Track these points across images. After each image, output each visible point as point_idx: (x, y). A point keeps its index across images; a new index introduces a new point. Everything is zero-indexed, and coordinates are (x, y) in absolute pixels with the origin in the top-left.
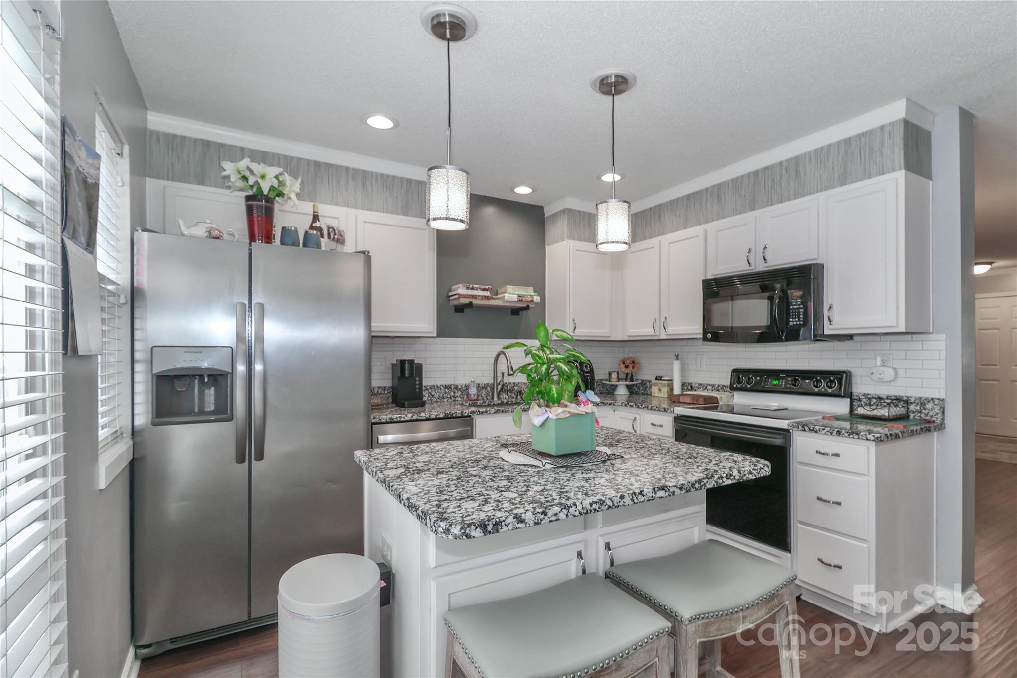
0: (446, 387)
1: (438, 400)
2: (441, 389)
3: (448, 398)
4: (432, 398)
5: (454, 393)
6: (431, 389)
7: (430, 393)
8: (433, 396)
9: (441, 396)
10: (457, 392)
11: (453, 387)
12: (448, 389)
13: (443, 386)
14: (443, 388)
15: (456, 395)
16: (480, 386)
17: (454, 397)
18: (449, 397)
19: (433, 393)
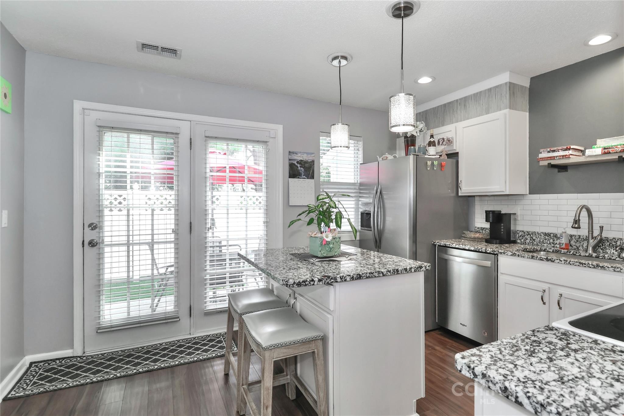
0: (546, 234)
1: (539, 244)
2: (541, 235)
3: (547, 243)
4: (533, 242)
5: (554, 240)
6: (532, 234)
7: (532, 238)
8: (534, 240)
9: (541, 241)
10: (556, 239)
11: (552, 235)
12: (548, 236)
13: (543, 233)
14: (542, 235)
15: (555, 242)
16: (581, 237)
17: (553, 244)
18: (549, 242)
19: (534, 238)
